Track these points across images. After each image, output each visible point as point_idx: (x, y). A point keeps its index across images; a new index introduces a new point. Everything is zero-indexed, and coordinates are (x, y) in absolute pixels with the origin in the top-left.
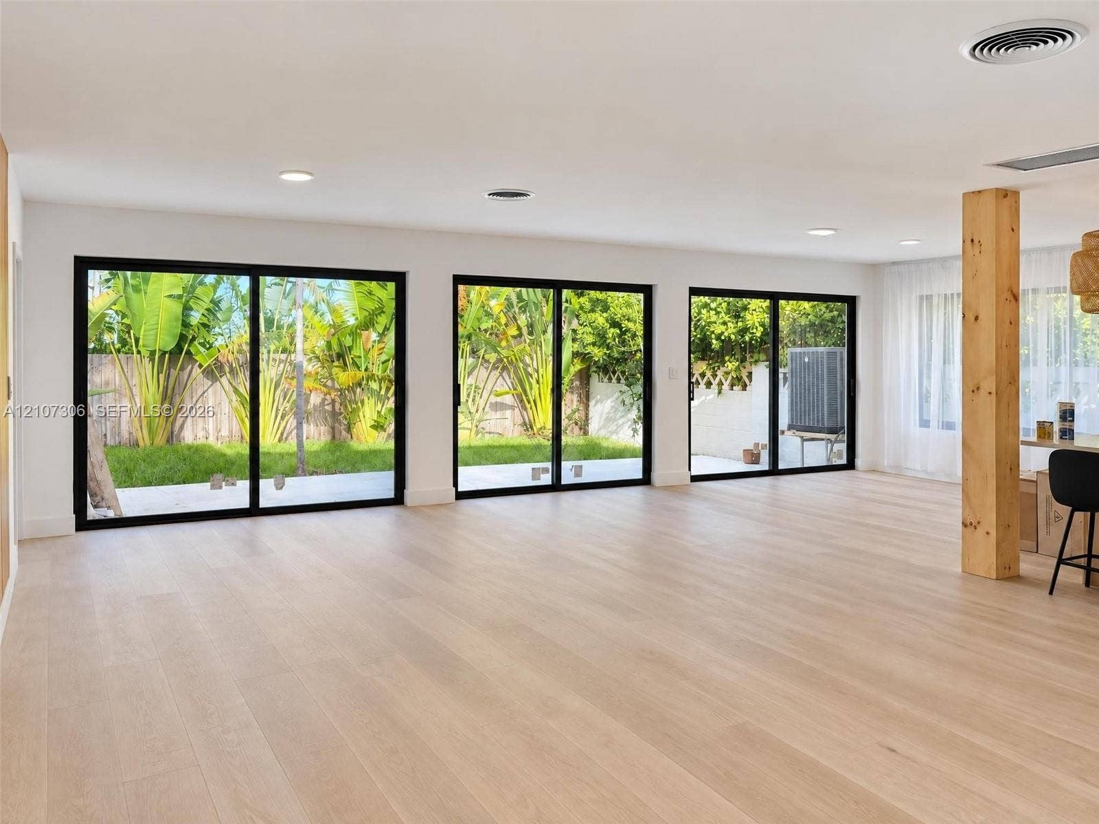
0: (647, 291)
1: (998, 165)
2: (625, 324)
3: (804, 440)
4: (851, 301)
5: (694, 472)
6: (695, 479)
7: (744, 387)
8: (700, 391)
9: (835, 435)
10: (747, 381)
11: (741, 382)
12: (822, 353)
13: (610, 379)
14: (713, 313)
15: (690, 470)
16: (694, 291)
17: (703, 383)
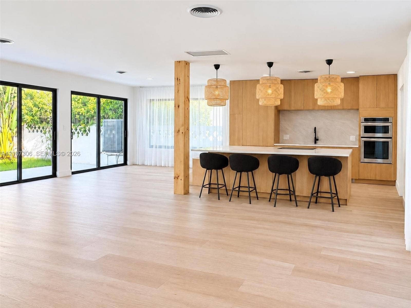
0: (54, 91)
1: (188, 53)
2: (41, 106)
3: (108, 155)
4: (126, 101)
5: (73, 170)
6: (73, 173)
7: (87, 135)
8: (75, 136)
9: (119, 153)
10: (88, 132)
11: (86, 132)
12: (115, 122)
13: (33, 131)
14: (76, 103)
15: (71, 169)
16: (73, 93)
17: (76, 133)
